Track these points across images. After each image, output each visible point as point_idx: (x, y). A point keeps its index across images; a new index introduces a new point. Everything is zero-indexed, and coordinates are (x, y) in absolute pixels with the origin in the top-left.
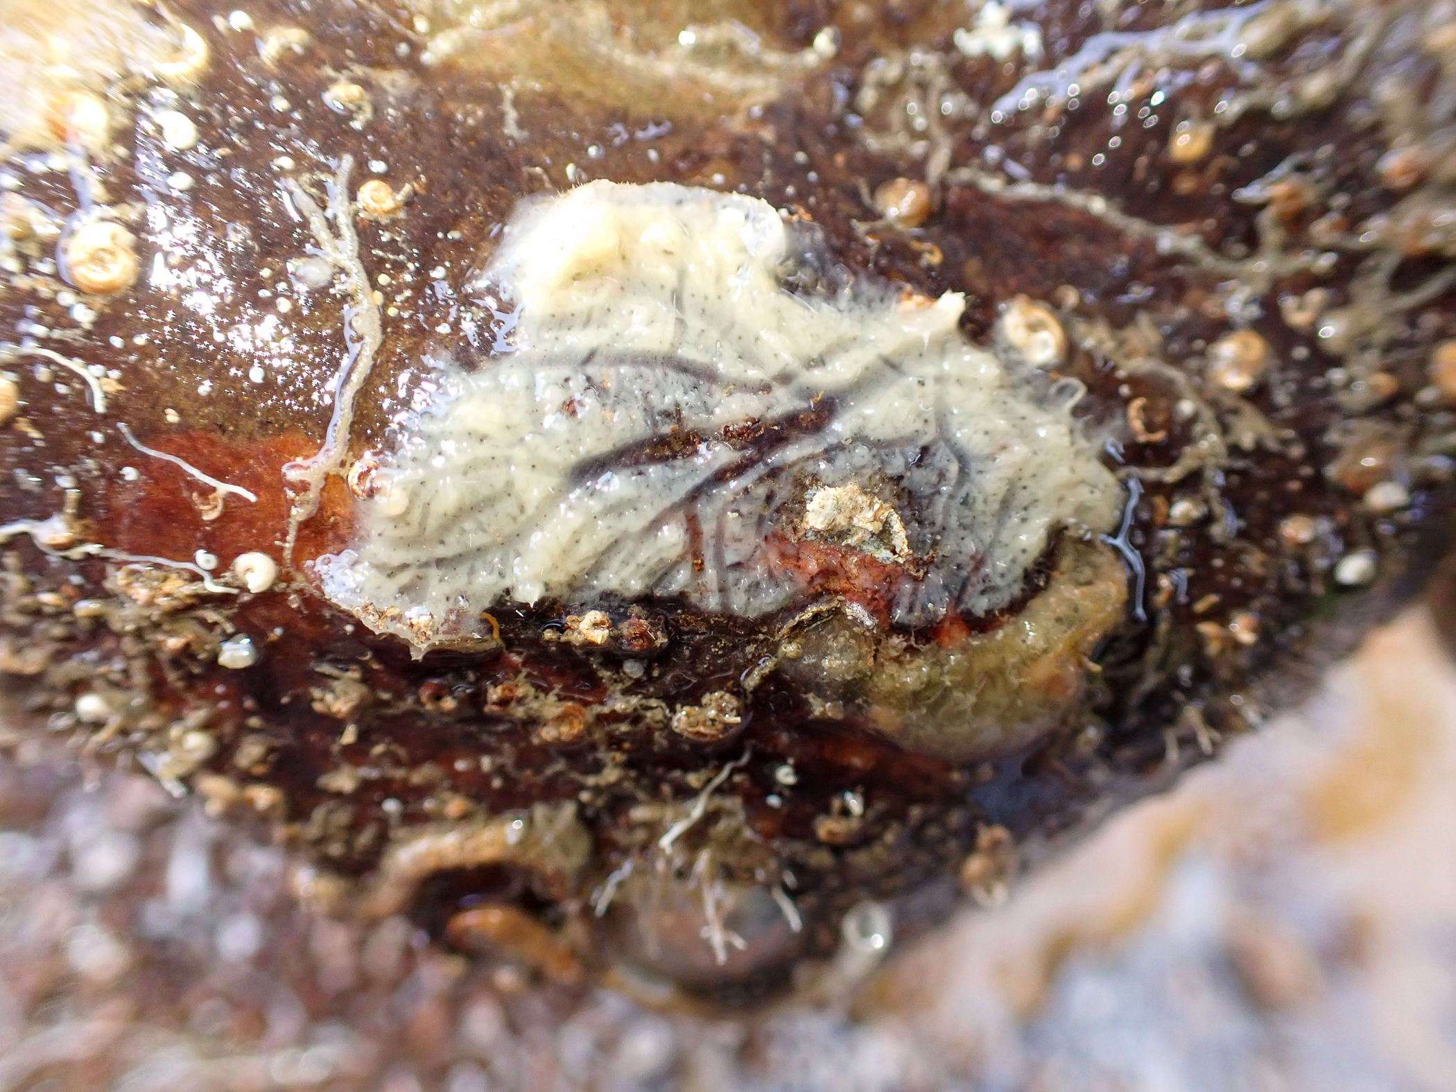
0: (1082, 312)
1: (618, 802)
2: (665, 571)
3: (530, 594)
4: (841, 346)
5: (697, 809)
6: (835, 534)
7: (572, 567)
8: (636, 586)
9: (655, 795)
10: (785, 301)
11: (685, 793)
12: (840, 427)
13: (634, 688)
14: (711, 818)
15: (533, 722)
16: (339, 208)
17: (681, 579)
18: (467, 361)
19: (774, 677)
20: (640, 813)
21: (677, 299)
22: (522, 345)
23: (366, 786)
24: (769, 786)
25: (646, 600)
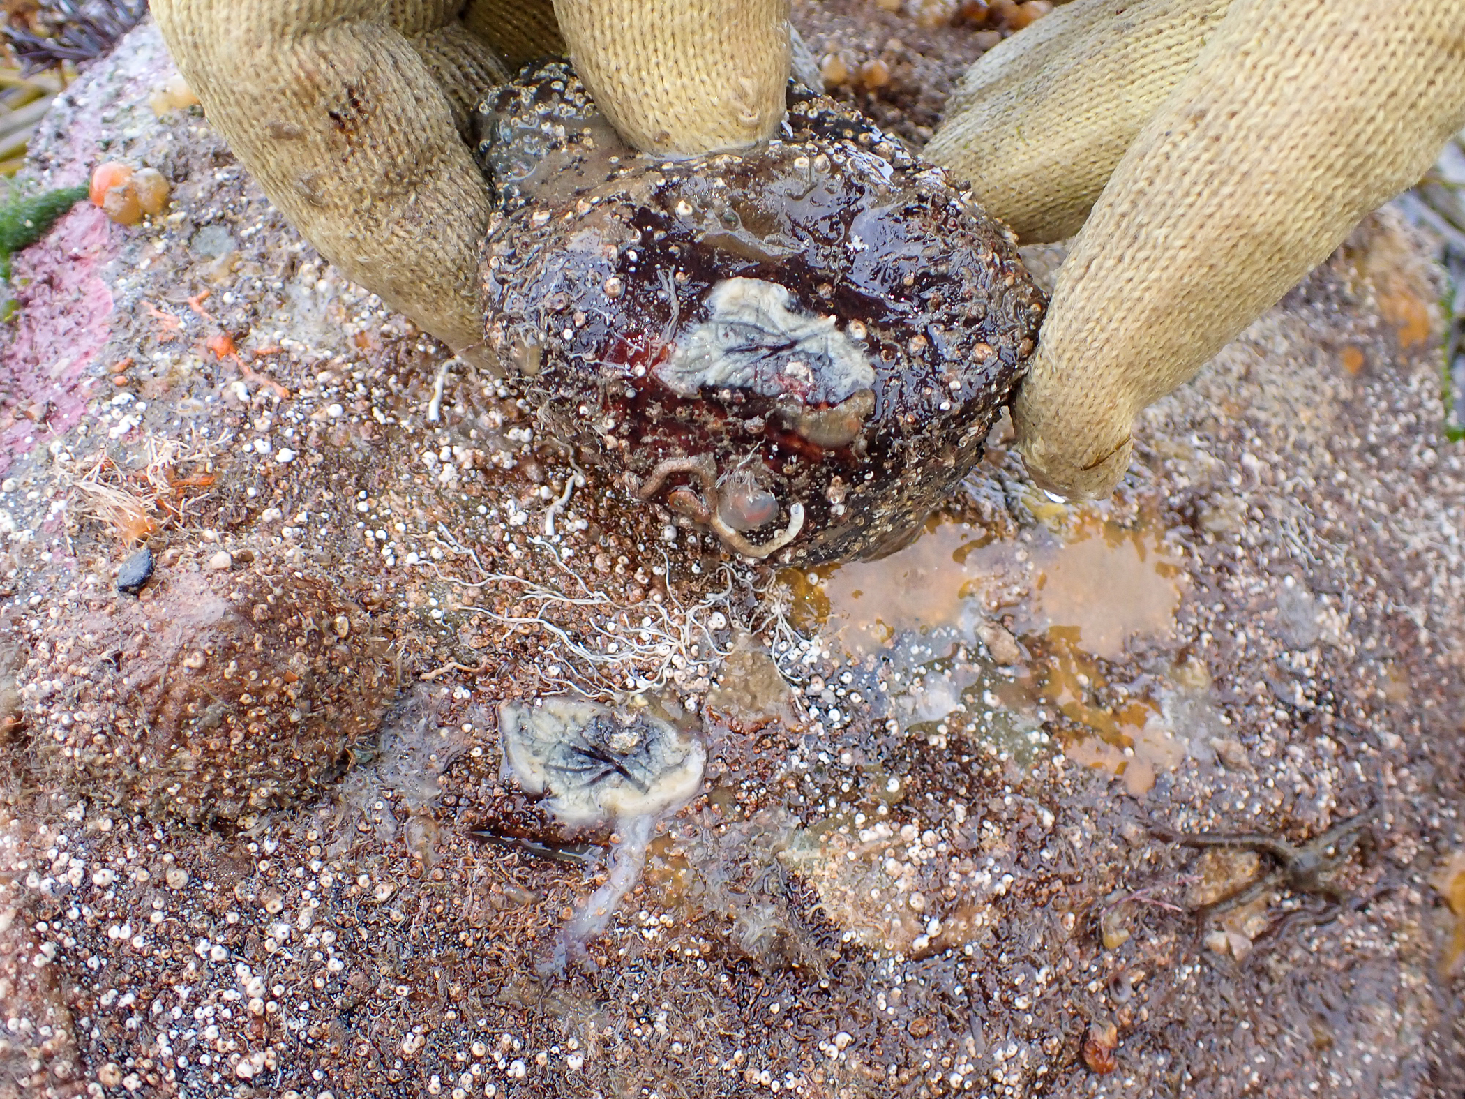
0: (873, 326)
1: (727, 454)
2: (746, 381)
3: (711, 382)
4: (801, 327)
5: (749, 457)
6: (793, 376)
7: (723, 376)
8: (739, 383)
9: (738, 453)
10: (786, 314)
11: (746, 452)
12: (798, 348)
13: (736, 415)
14: (752, 461)
15: (705, 423)
16: (671, 278)
17: (750, 383)
18: (701, 321)
19: (773, 415)
20: (733, 457)
21: (757, 310)
22: (715, 317)
23: (655, 442)
24: (769, 451)
25: (742, 389)
